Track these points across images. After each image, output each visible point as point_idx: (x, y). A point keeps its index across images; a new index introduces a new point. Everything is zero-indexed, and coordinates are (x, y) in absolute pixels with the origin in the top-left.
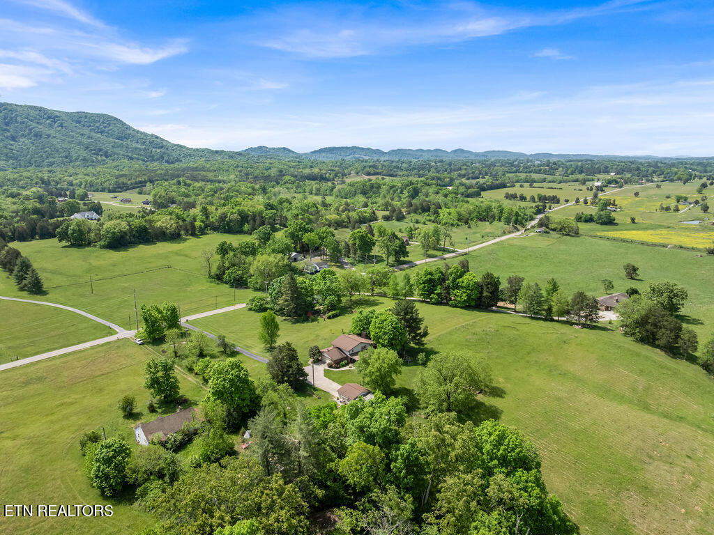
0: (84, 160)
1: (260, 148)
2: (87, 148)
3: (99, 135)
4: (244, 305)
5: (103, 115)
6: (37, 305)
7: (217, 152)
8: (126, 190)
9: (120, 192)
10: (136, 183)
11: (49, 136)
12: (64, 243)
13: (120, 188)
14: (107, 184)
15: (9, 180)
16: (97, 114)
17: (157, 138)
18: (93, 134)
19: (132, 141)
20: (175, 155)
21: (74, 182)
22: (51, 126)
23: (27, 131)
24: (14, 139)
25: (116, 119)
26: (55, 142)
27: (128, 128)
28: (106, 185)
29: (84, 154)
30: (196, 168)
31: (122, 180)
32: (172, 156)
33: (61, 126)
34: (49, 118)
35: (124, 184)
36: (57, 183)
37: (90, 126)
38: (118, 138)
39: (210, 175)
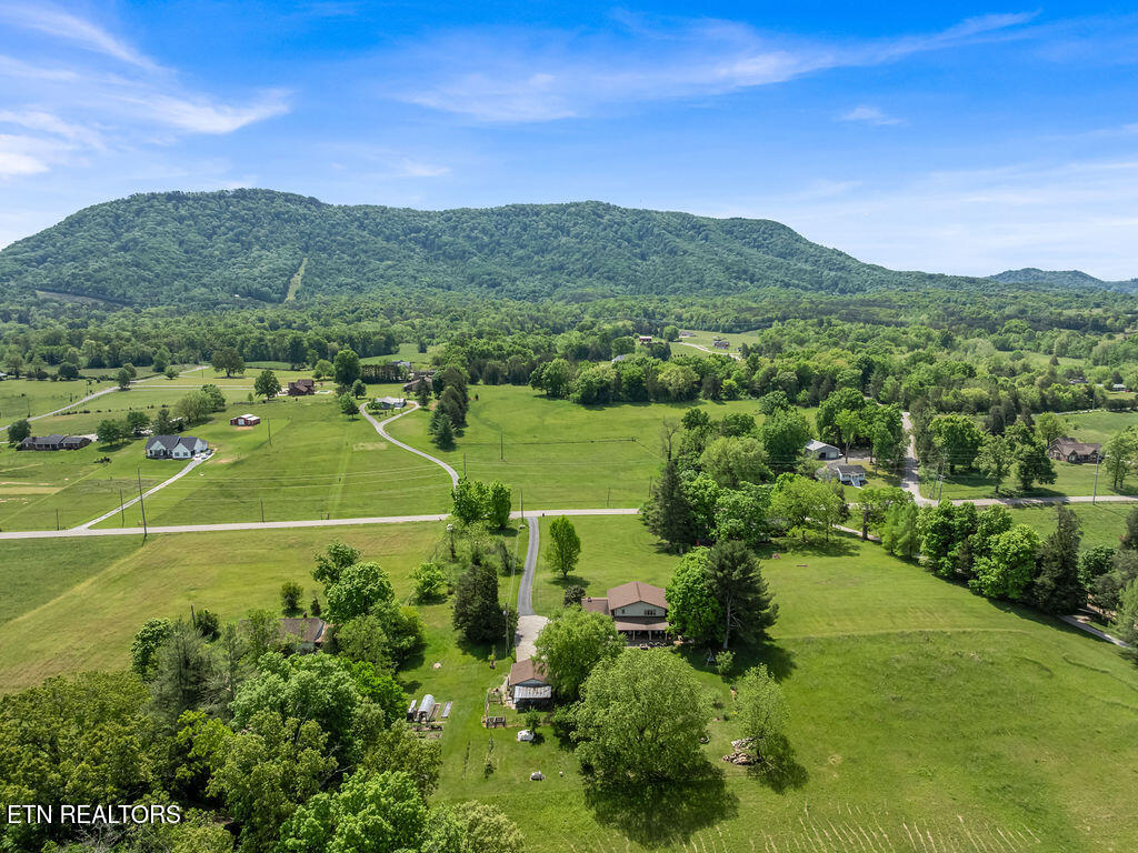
0: (719, 285)
1: (1027, 271)
2: (728, 269)
3: (754, 251)
4: (634, 511)
5: (765, 222)
6: (429, 462)
7: (931, 277)
8: (747, 331)
9: (739, 333)
10: (763, 321)
11: (685, 252)
12: (537, 392)
13: (740, 327)
14: (724, 319)
15: (607, 310)
16: (758, 221)
17: (840, 254)
18: (746, 250)
19: (798, 260)
20: (857, 281)
21: (684, 316)
22: (692, 238)
23: (662, 245)
24: (643, 257)
25: (784, 227)
26: (690, 260)
27: (799, 239)
28: (722, 322)
29: (721, 277)
30: (874, 301)
31: (747, 315)
32: (852, 282)
33: (706, 238)
34: (693, 227)
35: (746, 321)
36: (664, 316)
37: (745, 238)
38: (781, 255)
39: (883, 314)
